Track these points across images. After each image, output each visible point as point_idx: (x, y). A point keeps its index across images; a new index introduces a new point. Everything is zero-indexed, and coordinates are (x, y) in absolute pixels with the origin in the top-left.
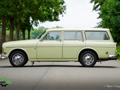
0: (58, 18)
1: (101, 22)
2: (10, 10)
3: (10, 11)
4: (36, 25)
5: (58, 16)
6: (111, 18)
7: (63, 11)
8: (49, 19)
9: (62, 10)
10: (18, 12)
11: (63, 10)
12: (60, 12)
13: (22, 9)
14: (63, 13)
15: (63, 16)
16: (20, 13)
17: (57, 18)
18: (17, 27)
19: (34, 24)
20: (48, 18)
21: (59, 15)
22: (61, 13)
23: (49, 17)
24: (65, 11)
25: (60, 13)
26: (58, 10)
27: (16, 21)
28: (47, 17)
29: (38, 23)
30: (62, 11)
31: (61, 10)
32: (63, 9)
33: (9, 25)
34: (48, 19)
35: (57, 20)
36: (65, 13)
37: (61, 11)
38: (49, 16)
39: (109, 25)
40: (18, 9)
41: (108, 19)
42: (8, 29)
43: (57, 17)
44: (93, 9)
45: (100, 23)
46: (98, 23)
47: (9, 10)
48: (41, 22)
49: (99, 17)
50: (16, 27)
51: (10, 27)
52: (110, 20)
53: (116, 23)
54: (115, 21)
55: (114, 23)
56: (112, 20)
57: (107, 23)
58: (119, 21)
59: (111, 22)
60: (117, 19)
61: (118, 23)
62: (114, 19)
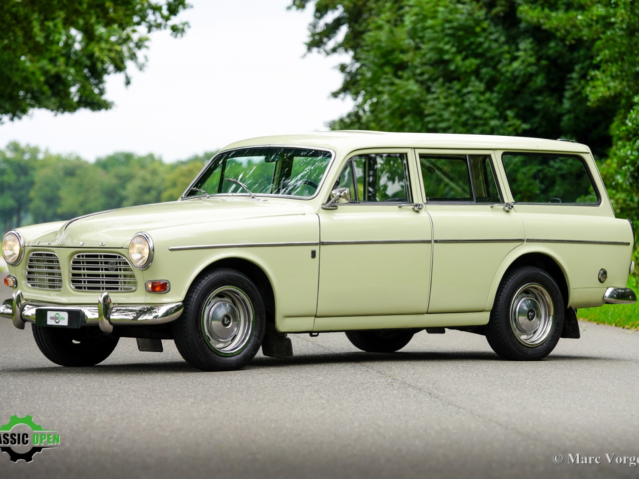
0: (102, 92)
5: (101, 81)
6: (429, 97)
7: (133, 57)
8: (53, 100)
9: (125, 49)
11: (130, 49)
12: (113, 61)
14: (129, 64)
15: (128, 82)
17: (96, 91)
20: (49, 93)
21: (106, 77)
22: (120, 68)
23: (51, 87)
24: (140, 54)
25: (111, 68)
26: (101, 50)
28: (46, 88)
30: (126, 54)
31: (118, 48)
32: (132, 45)
34: (48, 98)
35: (96, 103)
36: (141, 68)
37: (120, 53)
38: (52, 81)
41: (408, 98)
43: (97, 85)
44: (310, 46)
49: (345, 89)
52: (422, 105)
53: (456, 121)
54: (452, 109)
55: (448, 120)
56: (436, 102)
57: (406, 120)
58: (474, 109)
59: (428, 119)
60: (465, 98)
61: (470, 122)
62: (446, 98)
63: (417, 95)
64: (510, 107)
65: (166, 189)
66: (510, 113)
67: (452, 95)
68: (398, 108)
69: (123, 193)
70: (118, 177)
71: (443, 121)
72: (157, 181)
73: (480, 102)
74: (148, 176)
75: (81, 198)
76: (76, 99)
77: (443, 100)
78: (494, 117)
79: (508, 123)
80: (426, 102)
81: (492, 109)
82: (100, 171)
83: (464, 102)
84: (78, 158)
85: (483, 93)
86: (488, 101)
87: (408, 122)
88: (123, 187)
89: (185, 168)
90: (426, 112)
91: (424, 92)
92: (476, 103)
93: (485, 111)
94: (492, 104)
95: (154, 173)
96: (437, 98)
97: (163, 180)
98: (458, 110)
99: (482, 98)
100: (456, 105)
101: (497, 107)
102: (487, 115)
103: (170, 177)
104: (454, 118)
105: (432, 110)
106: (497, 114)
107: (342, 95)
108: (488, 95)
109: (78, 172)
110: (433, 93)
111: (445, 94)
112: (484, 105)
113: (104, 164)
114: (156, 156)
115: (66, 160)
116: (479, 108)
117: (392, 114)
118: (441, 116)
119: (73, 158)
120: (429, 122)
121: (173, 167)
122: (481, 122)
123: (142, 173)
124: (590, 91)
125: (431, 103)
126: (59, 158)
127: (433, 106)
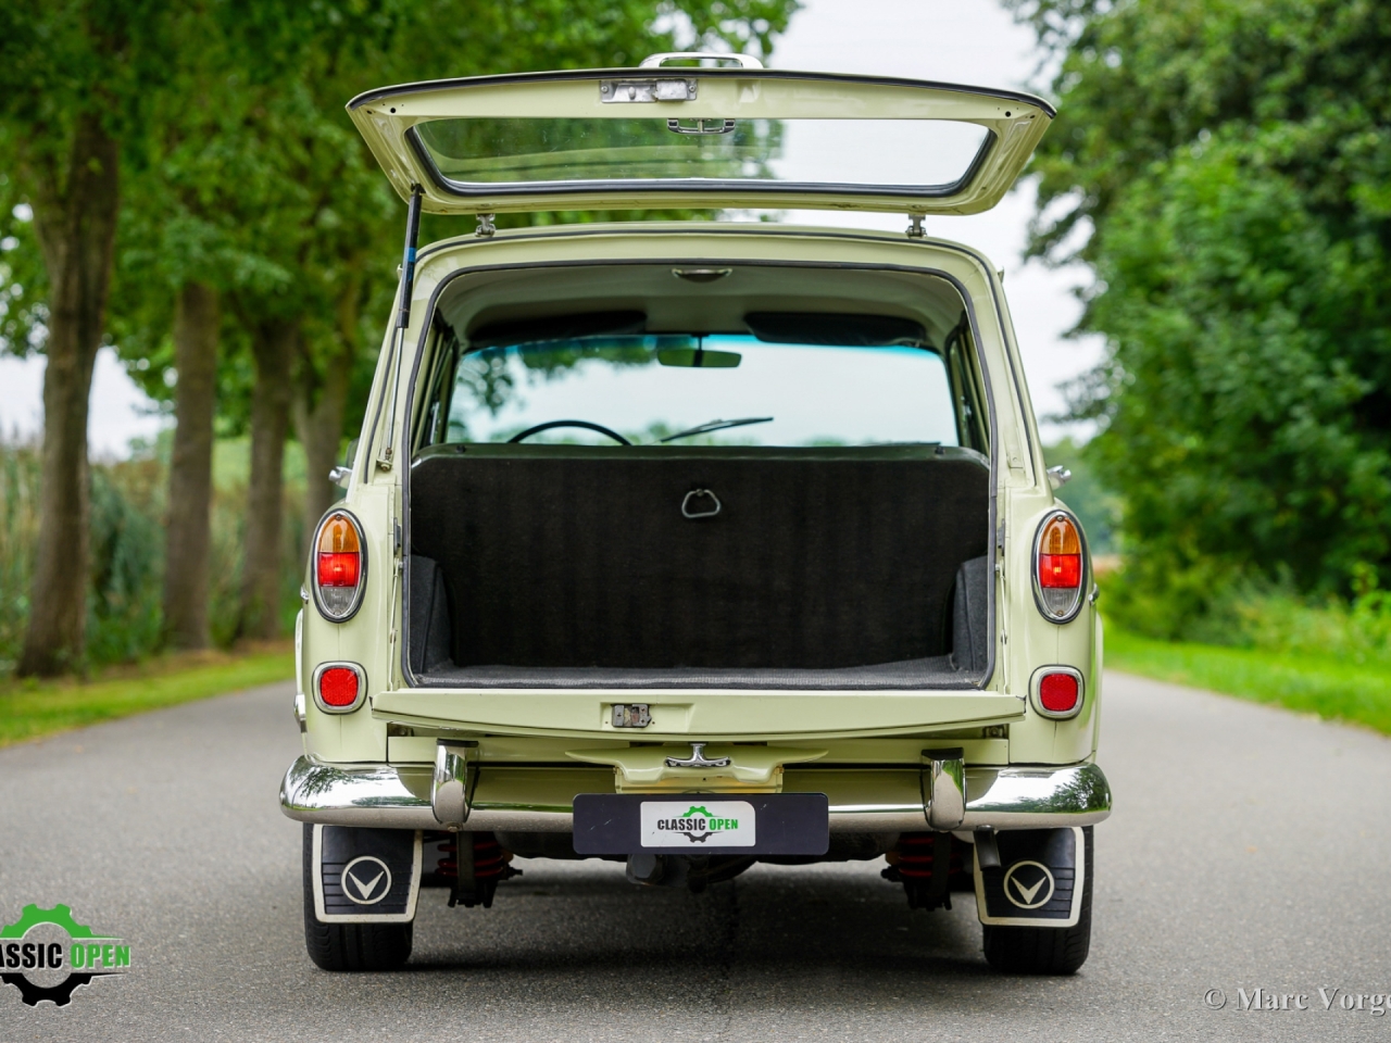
1: (1095, 371)
2: (257, 233)
3: (254, 250)
4: (492, 401)
6: (1205, 338)
10: (324, 261)
13: (364, 239)
16: (345, 279)
18: (320, 412)
19: (476, 393)
27: (307, 357)
29: (508, 381)
33: (247, 393)
39: (1186, 400)
40: (332, 243)
41: (1170, 339)
42: (237, 431)
44: (1027, 256)
45: (1082, 379)
46: (1064, 386)
47: (246, 234)
48: (539, 375)
49: (1084, 326)
50: (311, 408)
51: (247, 413)
52: (1193, 352)
53: (1248, 380)
54: (1243, 357)
55: (1234, 377)
57: (1167, 376)
58: (1280, 358)
59: (1202, 375)
60: (1266, 340)
61: (1274, 381)
62: (1232, 339)
63: (1185, 336)
64: (1339, 355)
66: (1339, 365)
67: (1241, 334)
68: (1155, 357)
71: (1226, 378)
73: (1289, 346)
77: (1228, 342)
78: (1310, 373)
80: (1198, 345)
81: (1308, 359)
83: (1261, 347)
85: (1293, 332)
86: (1304, 345)
87: (1170, 380)
90: (1200, 363)
91: (1196, 330)
92: (1281, 350)
93: (1297, 362)
94: (1310, 351)
96: (1217, 341)
98: (1252, 359)
99: (1293, 339)
100: (1250, 351)
101: (1318, 353)
102: (1300, 369)
104: (1244, 374)
105: (1209, 361)
106: (1317, 366)
108: (1303, 335)
110: (1210, 330)
111: (1231, 333)
112: (1297, 353)
116: (1287, 358)
118: (1222, 370)
120: (1203, 381)
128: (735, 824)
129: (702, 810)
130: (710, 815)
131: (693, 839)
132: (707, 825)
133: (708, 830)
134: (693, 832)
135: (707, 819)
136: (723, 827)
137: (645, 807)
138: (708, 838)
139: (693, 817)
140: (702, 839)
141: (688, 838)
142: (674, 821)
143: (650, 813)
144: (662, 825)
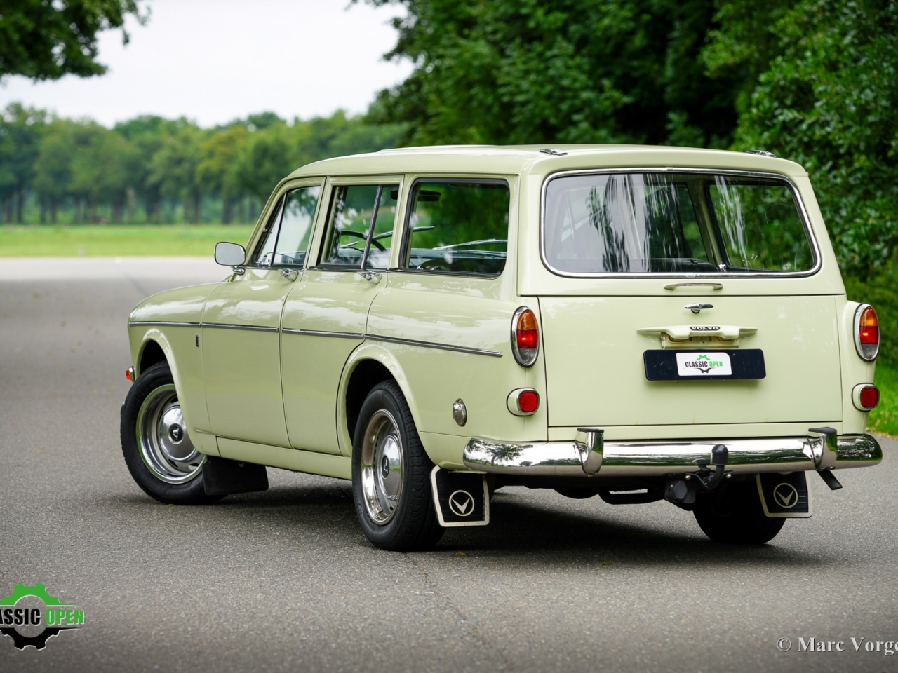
0: (94, 53)
5: (92, 39)
6: (504, 62)
7: (133, 8)
8: (31, 63)
12: (107, 13)
14: (128, 18)
15: (126, 41)
17: (86, 52)
20: (25, 55)
21: (98, 34)
23: (28, 47)
25: (105, 22)
28: (21, 49)
30: (124, 5)
34: (24, 62)
35: (85, 67)
36: (144, 21)
37: (116, 4)
38: (29, 40)
41: (476, 63)
43: (87, 44)
52: (495, 72)
53: (537, 94)
54: (533, 77)
55: (527, 92)
56: (512, 69)
57: (474, 91)
58: (561, 77)
59: (502, 90)
60: (550, 63)
61: (557, 94)
62: (524, 63)
63: (487, 60)
64: (607, 75)
65: (200, 160)
66: (606, 83)
67: (532, 59)
68: (464, 77)
69: (149, 166)
70: (142, 145)
71: (521, 92)
72: (190, 151)
73: (568, 68)
74: (179, 145)
75: (96, 172)
76: (60, 62)
77: (521, 67)
78: (585, 88)
79: (603, 96)
80: (498, 68)
81: (583, 78)
82: (120, 139)
83: (547, 68)
84: (93, 123)
85: (572, 57)
86: (579, 67)
87: (477, 94)
88: (148, 157)
89: (223, 134)
90: (500, 81)
91: (497, 56)
92: (563, 70)
93: (575, 80)
94: (583, 72)
95: (186, 140)
96: (513, 64)
97: (198, 150)
98: (540, 78)
99: (571, 63)
100: (538, 72)
101: (590, 74)
102: (578, 85)
103: (206, 145)
104: (534, 89)
105: (507, 79)
106: (591, 83)
107: (396, 58)
108: (578, 60)
109: (94, 139)
110: (508, 57)
111: (523, 59)
112: (574, 73)
113: (125, 130)
114: (189, 121)
115: (77, 126)
116: (567, 77)
117: (457, 84)
118: (518, 86)
119: (86, 123)
120: (503, 95)
121: (210, 133)
122: (570, 94)
123: (170, 140)
124: (709, 58)
125: (506, 69)
126: (68, 122)
127: (508, 74)
128: (721, 364)
129: (705, 357)
130: (709, 359)
131: (703, 371)
132: (708, 364)
133: (709, 367)
134: (702, 368)
135: (708, 362)
136: (716, 365)
137: (678, 355)
138: (709, 371)
139: (701, 360)
140: (707, 371)
141: (700, 371)
142: (693, 363)
143: (681, 359)
144: (687, 364)
